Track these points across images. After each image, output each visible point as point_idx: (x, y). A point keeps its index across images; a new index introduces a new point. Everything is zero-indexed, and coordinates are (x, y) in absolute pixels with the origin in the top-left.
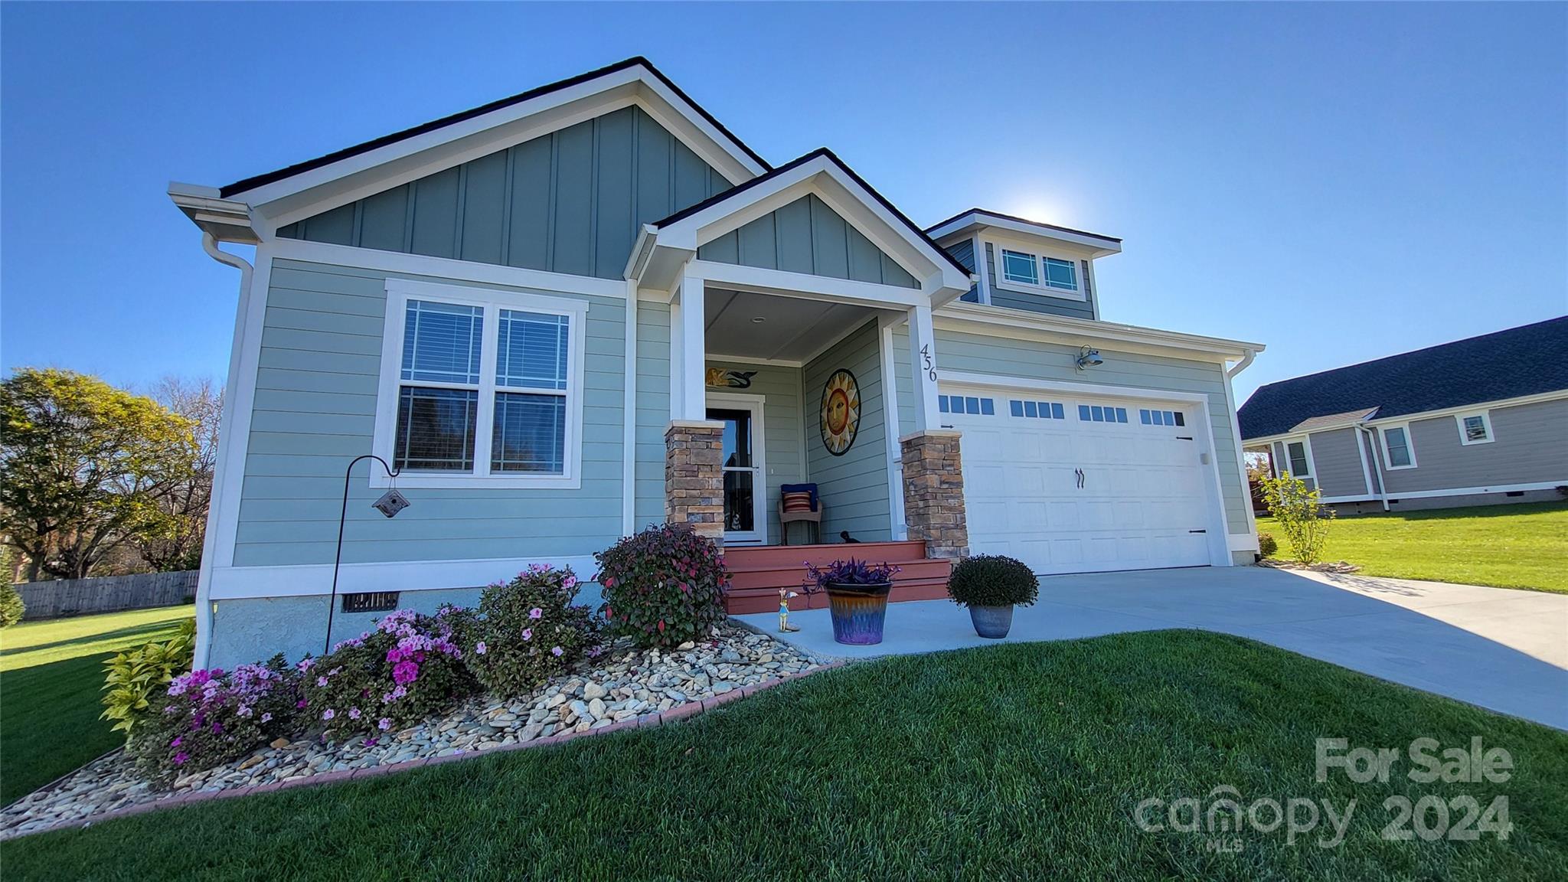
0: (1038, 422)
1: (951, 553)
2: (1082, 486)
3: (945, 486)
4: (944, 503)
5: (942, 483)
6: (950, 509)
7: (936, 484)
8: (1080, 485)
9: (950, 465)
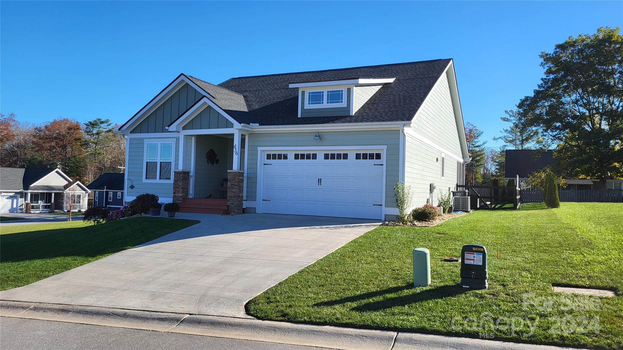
0: (305, 161)
1: (232, 204)
2: (321, 185)
3: (232, 186)
4: (231, 190)
5: (231, 185)
6: (233, 192)
7: (230, 185)
8: (320, 184)
9: (234, 180)
